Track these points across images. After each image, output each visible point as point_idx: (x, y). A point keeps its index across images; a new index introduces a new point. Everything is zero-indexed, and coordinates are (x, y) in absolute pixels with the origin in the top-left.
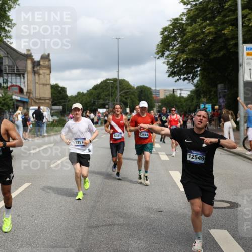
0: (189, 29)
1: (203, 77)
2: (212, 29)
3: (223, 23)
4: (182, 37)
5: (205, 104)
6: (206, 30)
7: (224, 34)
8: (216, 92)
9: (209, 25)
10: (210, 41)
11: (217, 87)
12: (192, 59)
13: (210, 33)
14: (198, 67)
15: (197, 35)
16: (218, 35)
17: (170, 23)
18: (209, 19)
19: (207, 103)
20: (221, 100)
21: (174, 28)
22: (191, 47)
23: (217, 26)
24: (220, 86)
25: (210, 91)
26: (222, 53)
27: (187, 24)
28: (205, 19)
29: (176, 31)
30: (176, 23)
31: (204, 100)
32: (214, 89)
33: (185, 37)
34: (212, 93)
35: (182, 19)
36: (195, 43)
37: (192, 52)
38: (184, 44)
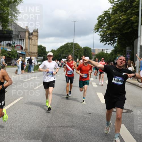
0: (113, 17)
1: (119, 43)
2: (125, 17)
3: (132, 14)
4: (109, 21)
6: (122, 18)
7: (131, 20)
8: (125, 51)
9: (124, 15)
10: (124, 23)
11: (126, 48)
12: (113, 33)
13: (124, 19)
14: (116, 37)
15: (117, 20)
16: (128, 20)
17: (103, 13)
18: (124, 12)
20: (128, 56)
21: (105, 16)
22: (113, 27)
23: (128, 15)
24: (127, 48)
26: (129, 30)
27: (112, 14)
28: (122, 12)
29: (106, 18)
30: (106, 13)
31: (118, 55)
32: (124, 50)
33: (110, 22)
34: (123, 52)
35: (109, 11)
36: (116, 24)
37: (113, 29)
38: (110, 25)
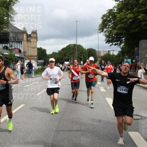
0: (118, 15)
1: (126, 43)
2: (132, 15)
3: (139, 12)
4: (114, 20)
5: (127, 59)
6: (128, 16)
7: (139, 18)
8: (134, 52)
9: (130, 13)
10: (130, 22)
11: (134, 49)
12: (120, 33)
13: (130, 18)
14: (123, 37)
15: (123, 19)
16: (135, 19)
17: (107, 12)
18: (130, 10)
19: (129, 59)
21: (109, 15)
22: (119, 26)
23: (135, 14)
24: (136, 49)
25: (130, 52)
26: (137, 29)
27: (117, 13)
28: (127, 10)
29: (111, 17)
30: (110, 12)
31: (127, 57)
32: (132, 50)
33: (116, 20)
34: (132, 53)
35: (114, 10)
36: (122, 24)
37: (119, 29)
38: (115, 24)
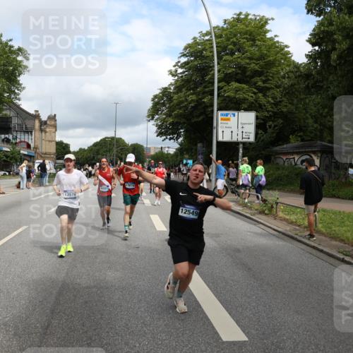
0: (175, 97)
1: (185, 138)
2: (194, 97)
3: (204, 93)
4: (169, 104)
5: (187, 159)
6: (190, 98)
7: (204, 102)
8: (196, 150)
9: (192, 94)
10: (192, 107)
11: (196, 145)
12: (177, 123)
13: (192, 100)
14: (182, 129)
15: (182, 102)
16: (199, 103)
17: (159, 91)
18: (193, 89)
19: (189, 159)
20: (200, 157)
21: (163, 95)
22: (176, 112)
23: (199, 95)
24: (199, 145)
25: (192, 149)
26: (201, 118)
27: (174, 93)
28: (188, 90)
29: (165, 99)
30: (165, 90)
31: (187, 156)
32: (194, 147)
33: (172, 104)
34: (193, 151)
35: (170, 89)
36: (180, 109)
37: (177, 116)
38: (171, 110)
